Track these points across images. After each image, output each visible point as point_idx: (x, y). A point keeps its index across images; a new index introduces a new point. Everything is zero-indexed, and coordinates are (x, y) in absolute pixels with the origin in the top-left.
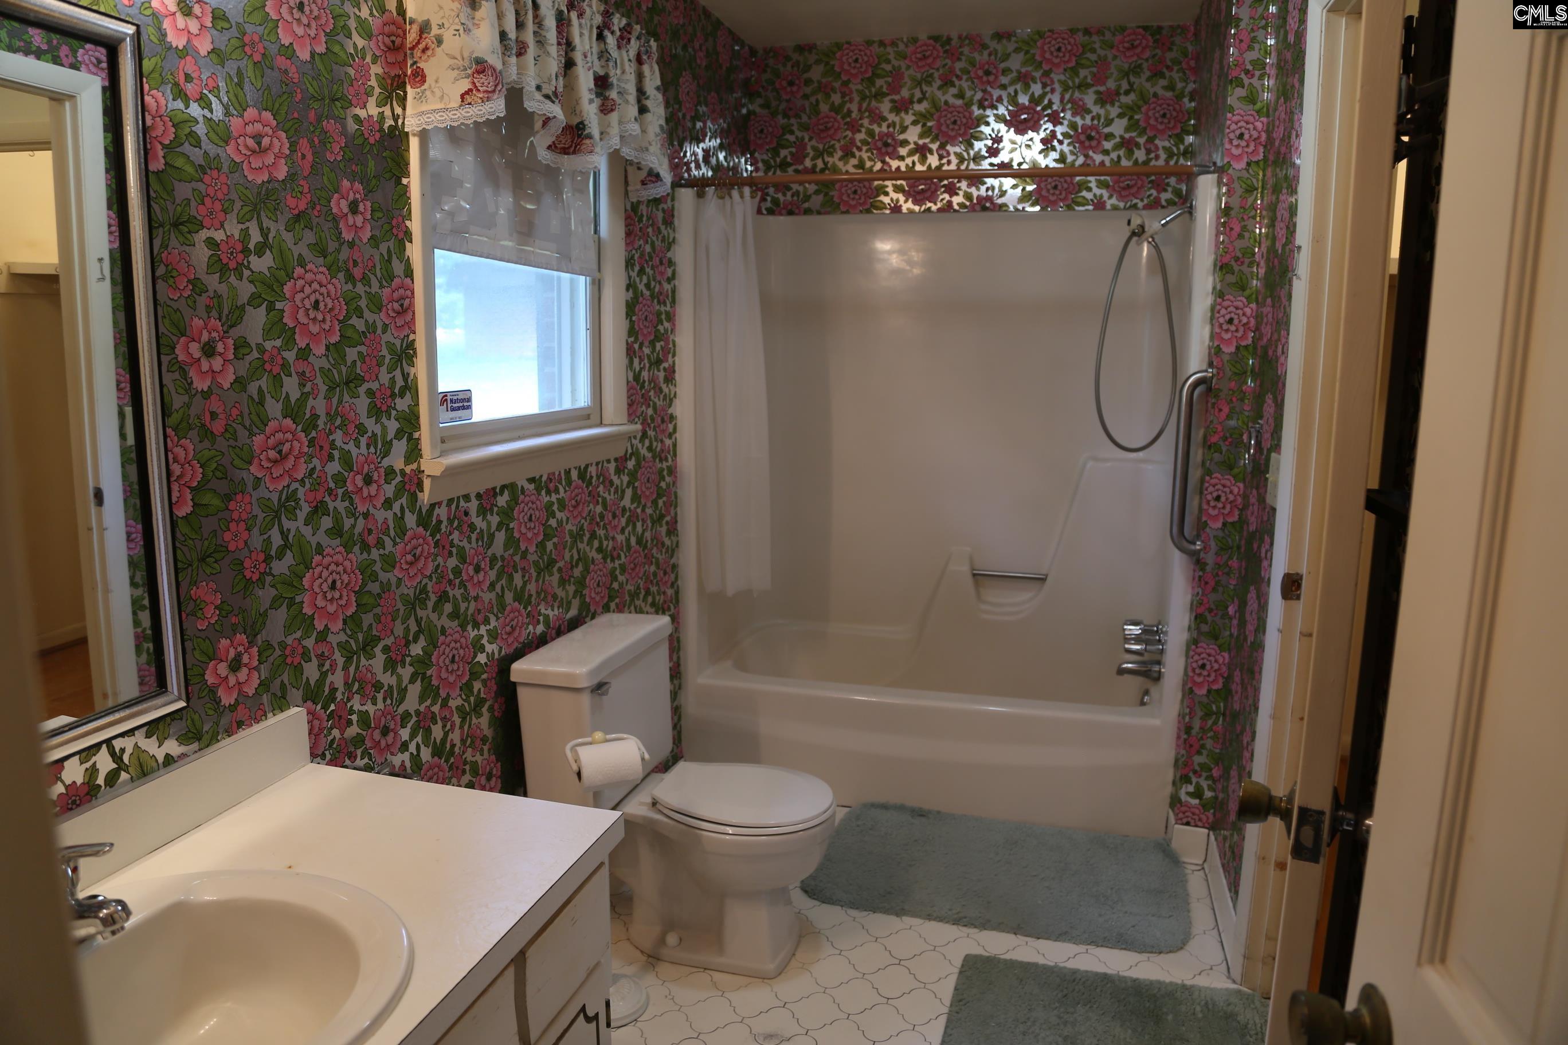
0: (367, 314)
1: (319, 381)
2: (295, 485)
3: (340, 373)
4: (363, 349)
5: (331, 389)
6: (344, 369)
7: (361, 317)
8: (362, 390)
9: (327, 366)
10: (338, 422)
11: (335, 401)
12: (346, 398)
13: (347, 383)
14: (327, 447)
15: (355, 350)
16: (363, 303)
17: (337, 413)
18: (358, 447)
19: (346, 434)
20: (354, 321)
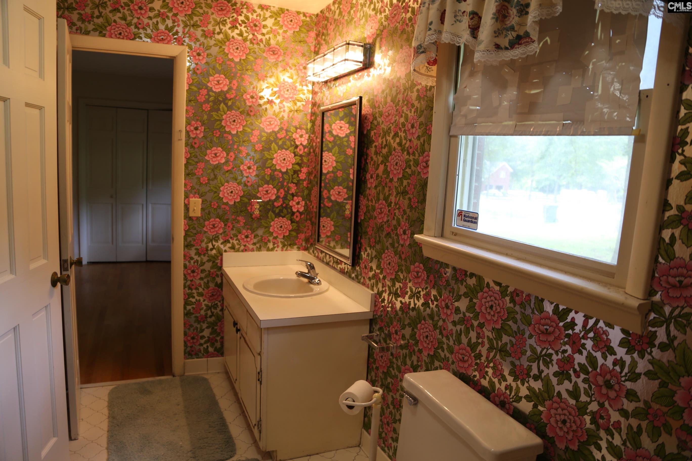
0: (413, 168)
1: (394, 190)
2: (383, 223)
3: (400, 189)
4: (409, 181)
5: (397, 194)
6: (402, 188)
7: (410, 168)
8: (407, 197)
9: (397, 186)
10: (398, 206)
11: (398, 198)
12: (401, 198)
13: (402, 193)
14: (393, 214)
15: (407, 181)
16: (412, 163)
17: (398, 203)
18: (403, 219)
19: (399, 212)
20: (408, 170)
